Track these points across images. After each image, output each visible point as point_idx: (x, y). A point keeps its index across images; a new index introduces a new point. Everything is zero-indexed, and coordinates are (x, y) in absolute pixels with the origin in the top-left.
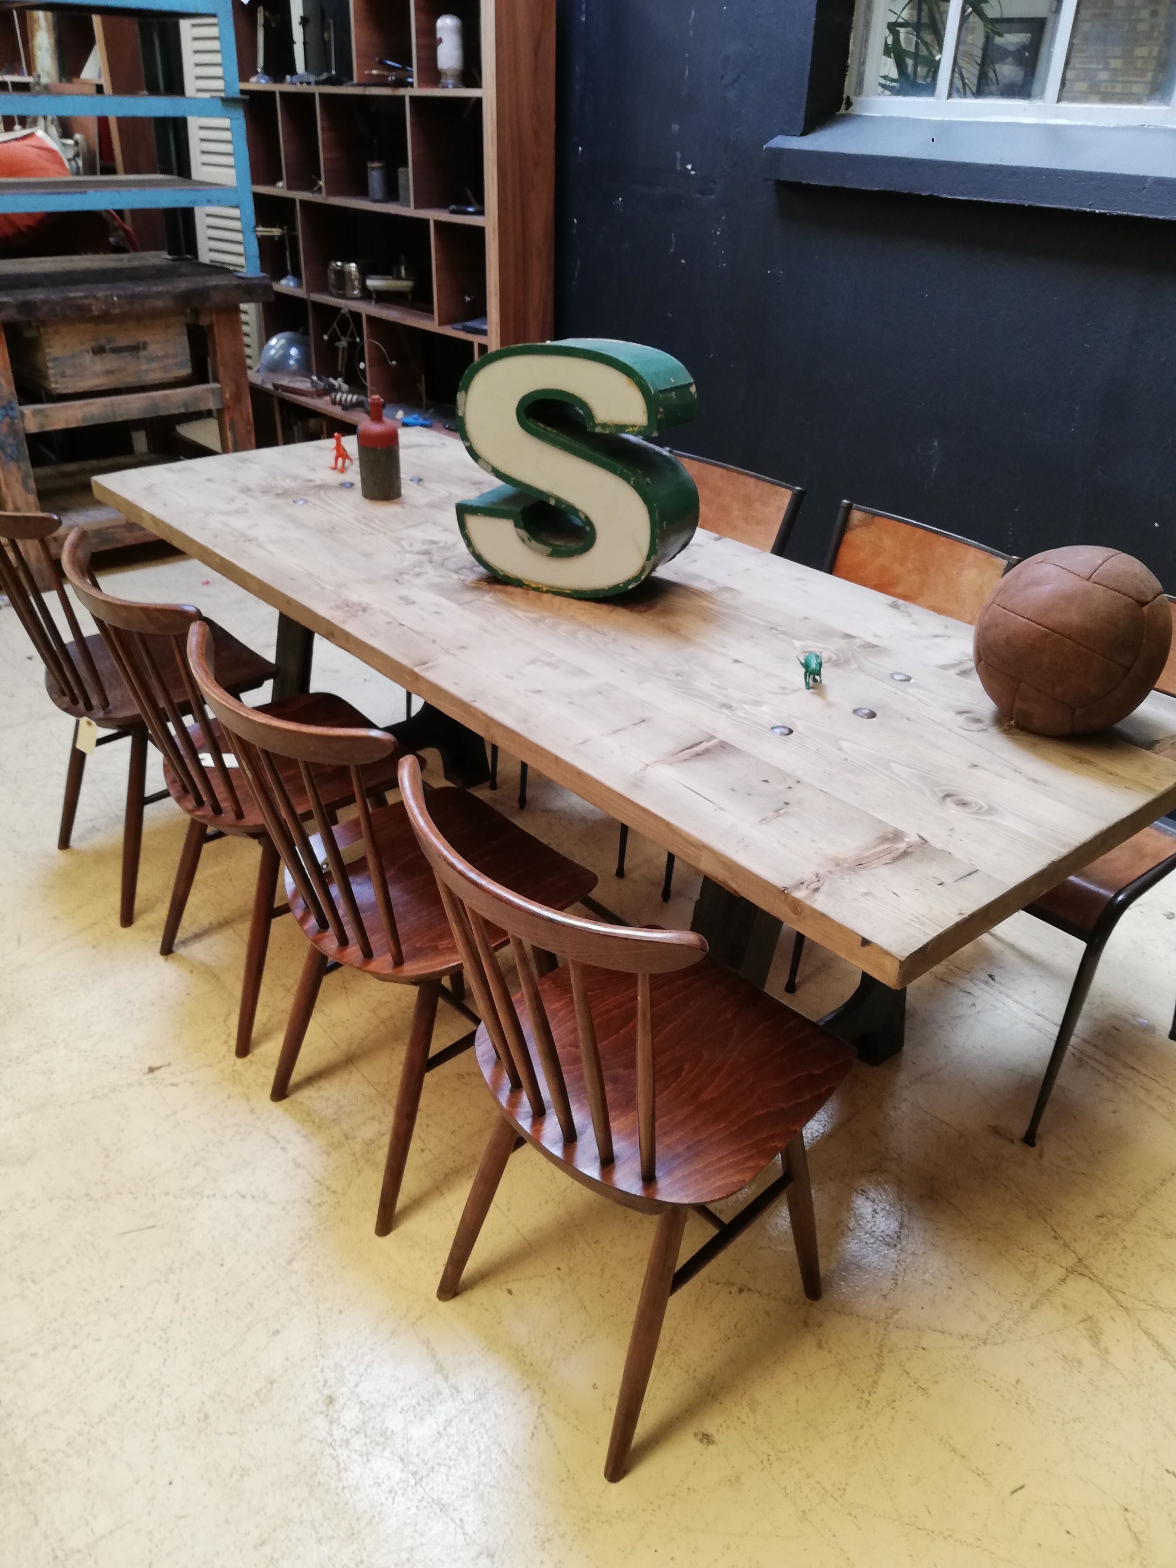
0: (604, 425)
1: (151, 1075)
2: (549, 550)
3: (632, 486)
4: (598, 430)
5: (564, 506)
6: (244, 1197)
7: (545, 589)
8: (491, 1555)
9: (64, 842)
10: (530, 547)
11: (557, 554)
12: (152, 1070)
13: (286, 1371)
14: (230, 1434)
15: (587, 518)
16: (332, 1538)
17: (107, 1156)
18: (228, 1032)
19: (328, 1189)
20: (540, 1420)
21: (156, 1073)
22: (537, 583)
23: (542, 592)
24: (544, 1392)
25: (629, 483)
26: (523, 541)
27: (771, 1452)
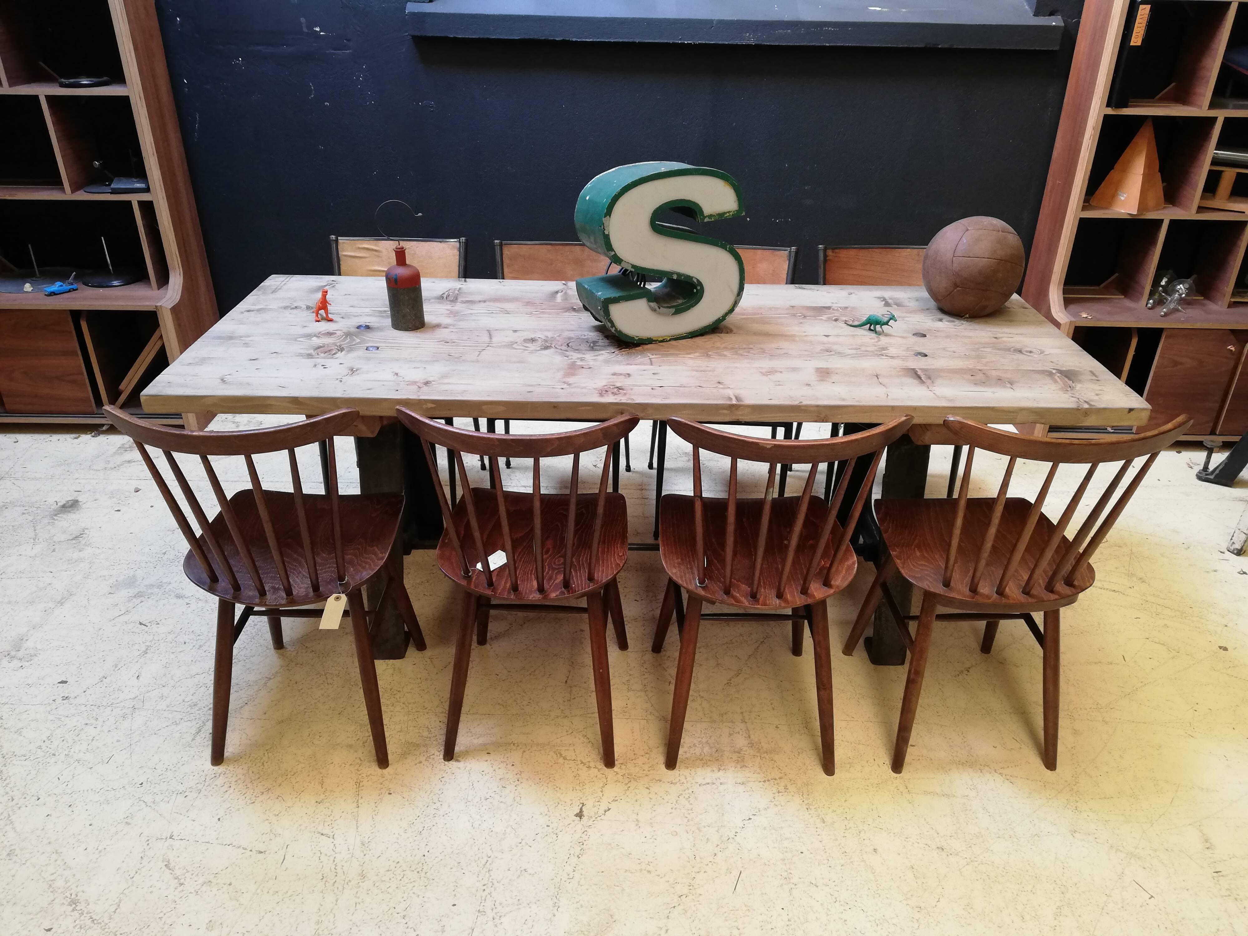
0: (710, 216)
1: (585, 819)
2: (673, 310)
3: (728, 251)
4: (706, 220)
5: (683, 277)
6: (750, 819)
7: (669, 339)
8: (1075, 832)
9: (218, 757)
10: (659, 314)
11: (679, 311)
12: (580, 815)
13: (907, 858)
14: (938, 901)
15: (698, 280)
16: (1034, 887)
17: (649, 872)
18: (579, 762)
19: (775, 779)
20: (1004, 776)
21: (585, 813)
22: (662, 337)
23: (667, 341)
24: (987, 766)
25: (726, 250)
26: (654, 310)
27: (1066, 713)
